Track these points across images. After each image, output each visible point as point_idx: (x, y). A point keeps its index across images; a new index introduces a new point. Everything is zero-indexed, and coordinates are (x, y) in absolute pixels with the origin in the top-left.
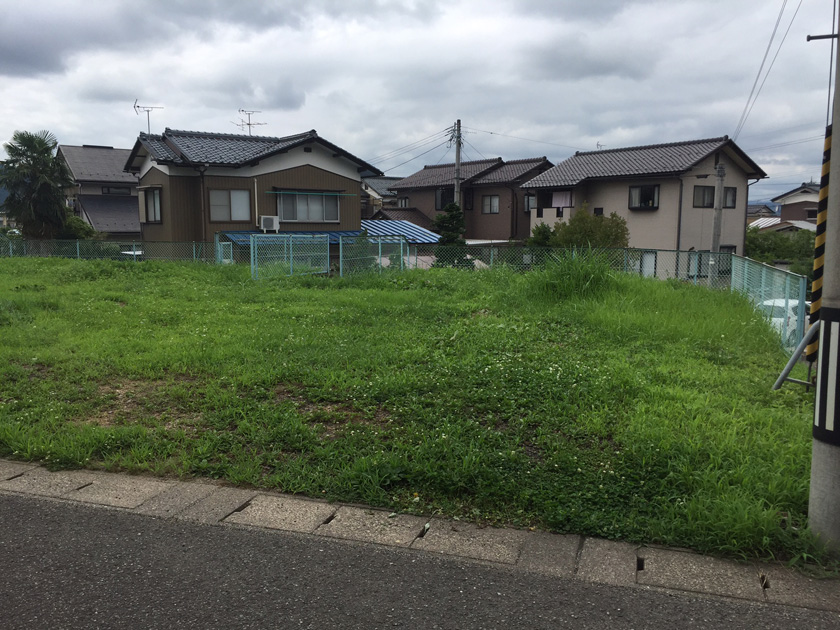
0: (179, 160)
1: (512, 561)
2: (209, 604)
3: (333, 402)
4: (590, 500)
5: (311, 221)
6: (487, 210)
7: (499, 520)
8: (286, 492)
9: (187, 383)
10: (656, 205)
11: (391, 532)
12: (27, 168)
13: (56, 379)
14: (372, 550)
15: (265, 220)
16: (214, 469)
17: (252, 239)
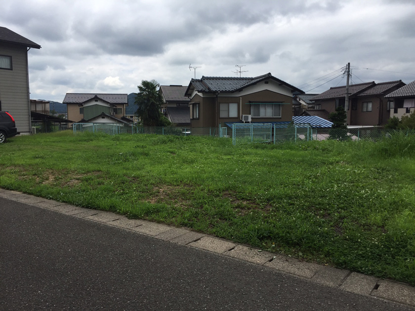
0: (207, 90)
1: (310, 277)
3: (247, 200)
5: (267, 117)
6: (365, 110)
7: (311, 259)
8: (217, 236)
9: (188, 188)
11: (256, 258)
12: (146, 96)
14: (246, 264)
15: (245, 117)
16: (190, 224)
17: (233, 125)
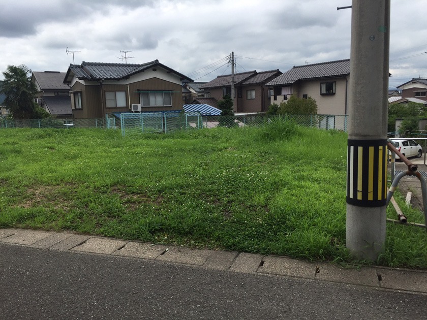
0: (89, 77)
1: (202, 264)
2: (51, 286)
3: (138, 194)
4: (247, 235)
5: (157, 106)
6: (249, 98)
7: (202, 246)
8: (105, 236)
9: (70, 187)
10: (334, 92)
11: (148, 253)
12: (14, 84)
13: (9, 186)
14: (137, 261)
15: (134, 106)
16: (73, 226)
17: (121, 116)
